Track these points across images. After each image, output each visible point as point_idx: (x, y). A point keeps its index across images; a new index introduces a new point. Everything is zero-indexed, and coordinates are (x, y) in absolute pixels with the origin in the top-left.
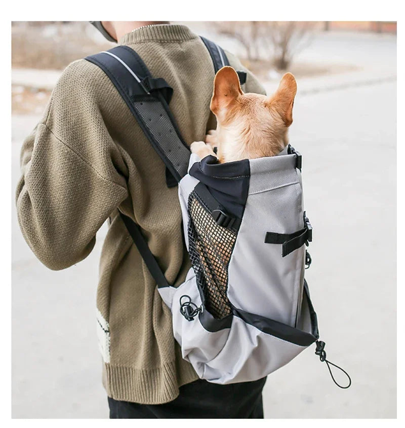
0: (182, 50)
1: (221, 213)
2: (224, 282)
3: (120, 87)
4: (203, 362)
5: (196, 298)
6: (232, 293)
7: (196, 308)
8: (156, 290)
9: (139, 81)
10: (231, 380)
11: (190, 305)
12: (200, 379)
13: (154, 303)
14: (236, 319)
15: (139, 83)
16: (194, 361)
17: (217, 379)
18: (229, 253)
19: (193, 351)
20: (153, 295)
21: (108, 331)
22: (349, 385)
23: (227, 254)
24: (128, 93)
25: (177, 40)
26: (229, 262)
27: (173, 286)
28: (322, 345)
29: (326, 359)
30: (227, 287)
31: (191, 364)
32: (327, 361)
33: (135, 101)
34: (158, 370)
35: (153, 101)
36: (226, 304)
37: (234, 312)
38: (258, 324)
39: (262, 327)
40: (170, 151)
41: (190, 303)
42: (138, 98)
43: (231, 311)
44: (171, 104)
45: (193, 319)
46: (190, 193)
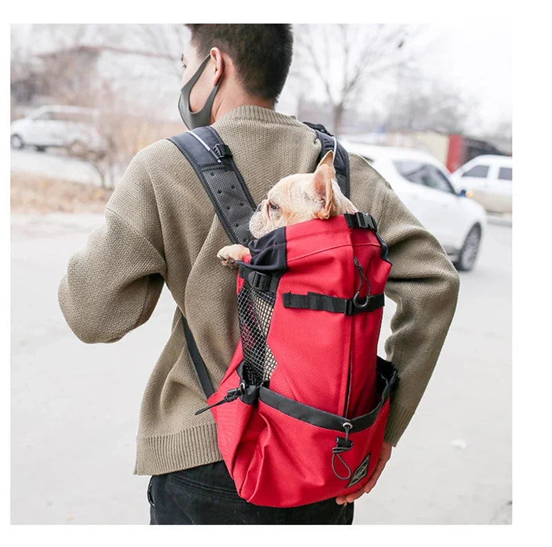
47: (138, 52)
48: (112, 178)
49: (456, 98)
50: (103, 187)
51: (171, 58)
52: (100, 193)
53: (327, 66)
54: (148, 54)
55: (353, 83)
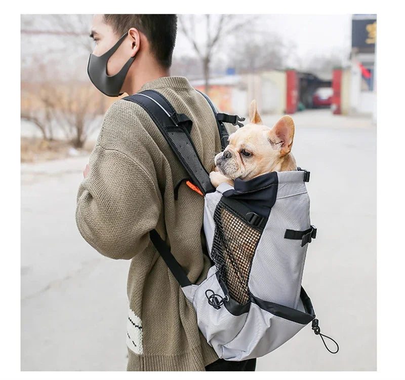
0: (190, 97)
1: (254, 215)
2: (246, 275)
3: (156, 120)
4: (222, 344)
5: (219, 290)
6: (252, 283)
7: (221, 299)
8: (180, 289)
9: (170, 116)
10: (247, 357)
11: (215, 296)
12: (219, 359)
13: (180, 300)
14: (253, 305)
15: (170, 117)
16: (215, 345)
17: (234, 357)
18: (253, 249)
19: (216, 336)
20: (178, 293)
21: (141, 328)
22: (337, 350)
23: (251, 250)
24: (163, 125)
25: (185, 89)
26: (253, 256)
27: (195, 283)
28: (316, 321)
29: (320, 333)
30: (248, 279)
31: (213, 348)
32: (321, 335)
33: (168, 131)
34: (186, 354)
35: (180, 131)
36: (246, 293)
37: (252, 299)
38: (271, 309)
39: (275, 311)
40: (196, 171)
41: (214, 295)
42: (171, 128)
43: (249, 299)
44: (192, 133)
45: (220, 308)
46: (217, 204)
47: (49, 32)
48: (51, 131)
49: (279, 43)
50: (45, 138)
51: (75, 34)
52: (46, 144)
53: (192, 29)
54: (58, 33)
55: (216, 40)
